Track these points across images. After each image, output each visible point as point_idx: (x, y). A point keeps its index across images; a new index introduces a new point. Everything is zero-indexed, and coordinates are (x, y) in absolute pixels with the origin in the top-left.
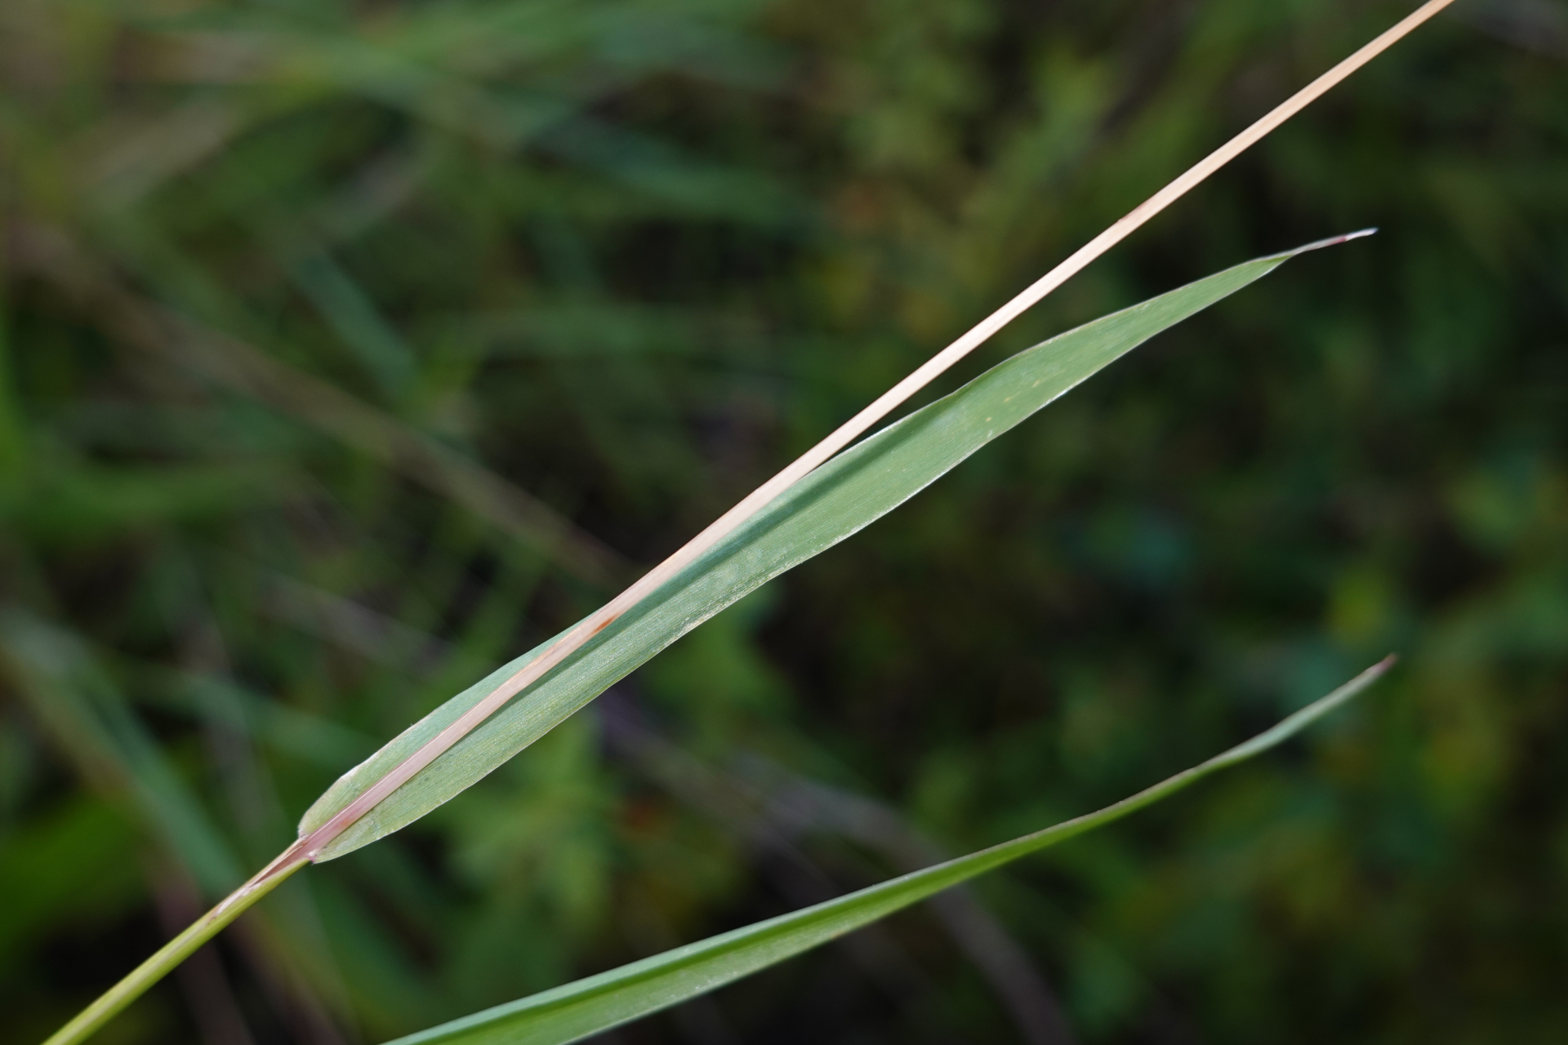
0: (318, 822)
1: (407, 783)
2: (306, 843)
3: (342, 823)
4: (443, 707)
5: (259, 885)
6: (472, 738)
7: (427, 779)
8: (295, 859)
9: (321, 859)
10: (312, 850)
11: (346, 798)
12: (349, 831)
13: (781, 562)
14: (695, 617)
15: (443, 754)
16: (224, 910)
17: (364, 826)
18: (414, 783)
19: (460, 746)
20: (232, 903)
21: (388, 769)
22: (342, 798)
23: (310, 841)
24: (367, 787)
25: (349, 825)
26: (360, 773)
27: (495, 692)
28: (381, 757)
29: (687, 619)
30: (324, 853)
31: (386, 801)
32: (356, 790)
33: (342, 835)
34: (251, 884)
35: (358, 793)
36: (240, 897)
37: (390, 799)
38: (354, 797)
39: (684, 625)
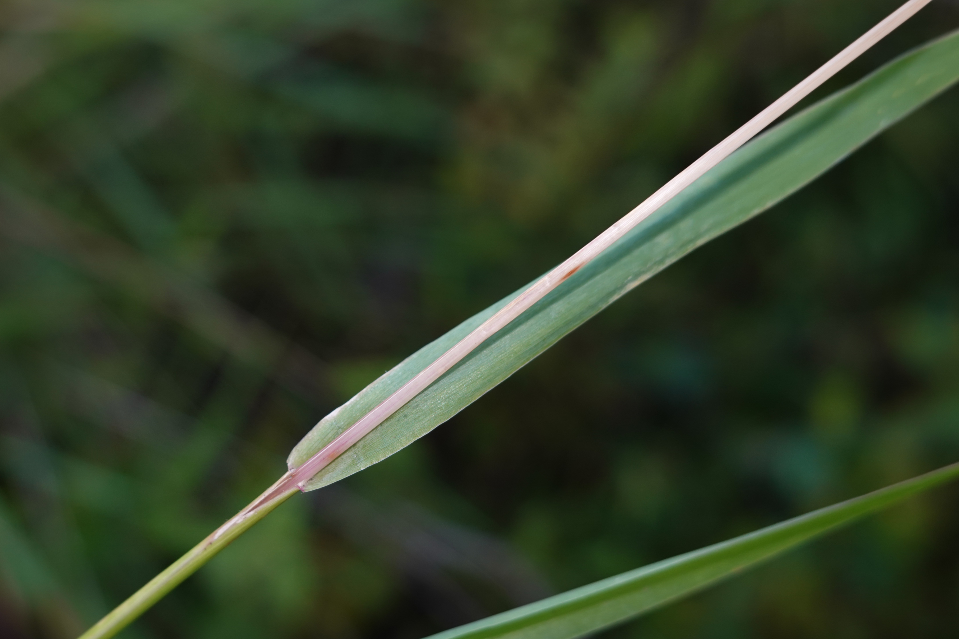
0: (304, 457)
1: (387, 420)
2: (295, 475)
3: (329, 456)
4: (415, 356)
5: (252, 513)
6: (444, 380)
7: (405, 416)
8: (285, 490)
9: (310, 488)
10: (301, 481)
11: (330, 435)
12: (333, 465)
13: (708, 231)
14: (636, 276)
15: (419, 394)
16: (219, 537)
17: (347, 459)
18: (394, 420)
19: (435, 387)
20: (228, 529)
21: (367, 409)
22: (327, 435)
23: (299, 473)
24: (349, 425)
25: (335, 458)
26: (342, 413)
27: (470, 336)
28: (361, 398)
29: (630, 278)
30: (311, 484)
31: (368, 437)
32: (340, 428)
33: (326, 468)
34: (244, 513)
35: (339, 430)
36: (235, 524)
37: (371, 435)
38: (337, 435)
39: (626, 284)
